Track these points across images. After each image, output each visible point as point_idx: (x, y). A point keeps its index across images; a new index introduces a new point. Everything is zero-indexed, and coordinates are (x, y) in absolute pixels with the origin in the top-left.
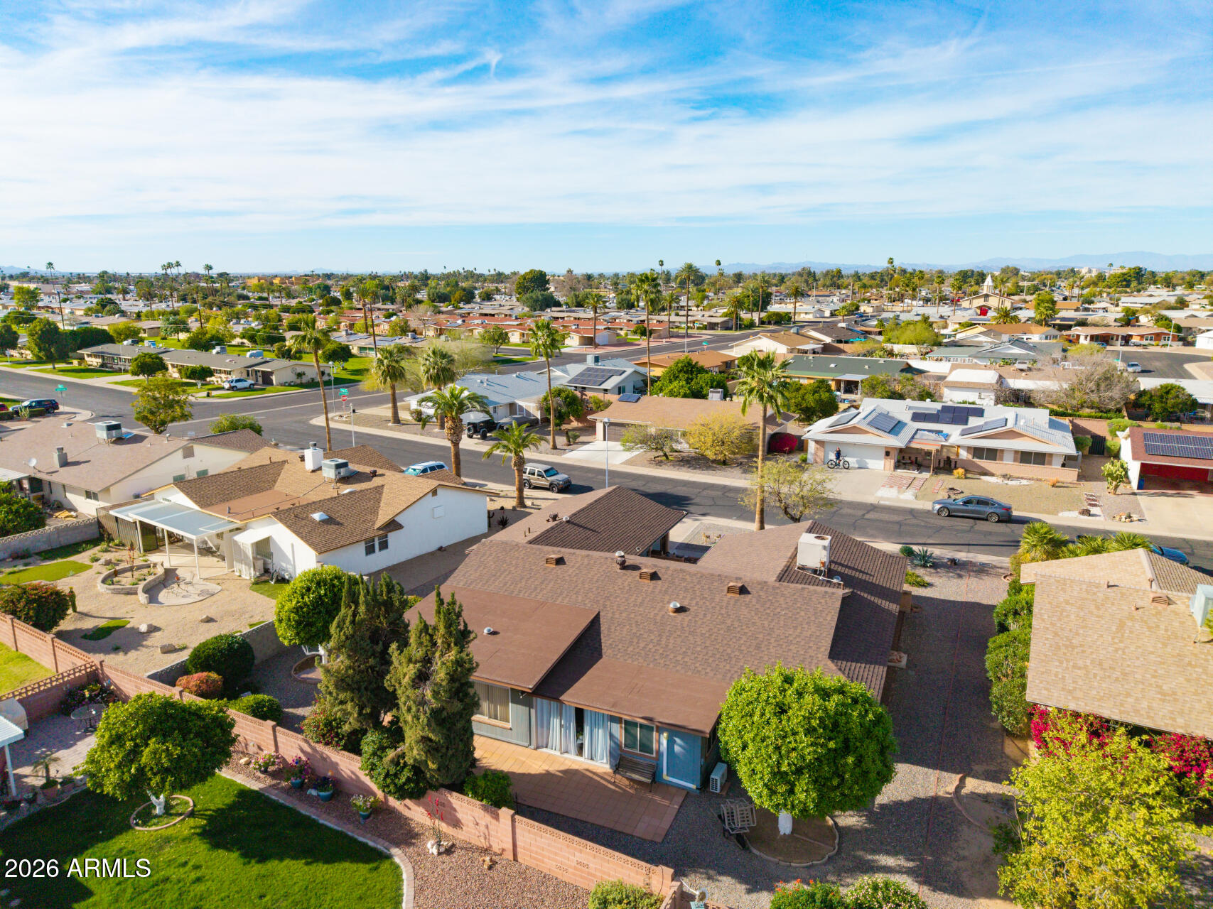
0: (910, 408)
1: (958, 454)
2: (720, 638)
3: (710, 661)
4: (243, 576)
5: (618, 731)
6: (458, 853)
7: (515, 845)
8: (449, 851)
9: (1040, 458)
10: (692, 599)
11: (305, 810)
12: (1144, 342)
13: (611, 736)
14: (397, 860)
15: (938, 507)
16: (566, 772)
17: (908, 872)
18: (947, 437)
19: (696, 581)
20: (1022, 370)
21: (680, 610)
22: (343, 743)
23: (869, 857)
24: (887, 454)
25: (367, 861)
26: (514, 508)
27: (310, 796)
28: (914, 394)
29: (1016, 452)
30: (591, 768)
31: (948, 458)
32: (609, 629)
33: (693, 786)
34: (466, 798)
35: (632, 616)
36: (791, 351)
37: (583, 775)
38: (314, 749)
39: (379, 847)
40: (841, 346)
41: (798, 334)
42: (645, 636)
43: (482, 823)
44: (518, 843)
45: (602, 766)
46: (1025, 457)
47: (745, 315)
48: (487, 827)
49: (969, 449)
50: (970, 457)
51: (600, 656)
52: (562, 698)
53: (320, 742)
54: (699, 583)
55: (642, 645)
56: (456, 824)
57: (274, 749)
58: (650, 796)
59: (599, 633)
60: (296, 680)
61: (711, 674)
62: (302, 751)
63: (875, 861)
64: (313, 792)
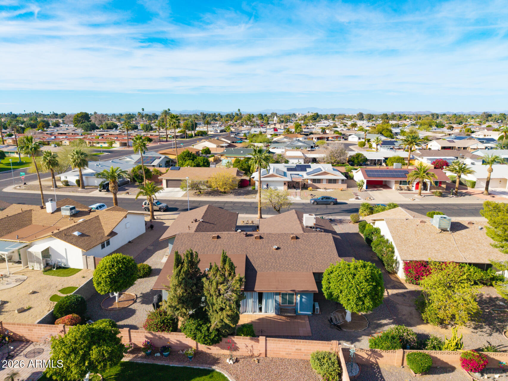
0: (285, 166)
1: (307, 182)
2: (298, 256)
3: (299, 265)
4: (35, 269)
5: (279, 299)
6: (241, 361)
7: (266, 350)
8: (237, 361)
9: (334, 181)
10: (279, 244)
11: (159, 363)
12: (333, 139)
13: (276, 301)
14: (218, 370)
15: (313, 201)
16: (259, 319)
17: (393, 323)
18: (302, 176)
19: (277, 237)
20: (309, 151)
21: (278, 249)
22: (171, 328)
23: (379, 322)
24: (285, 184)
25: (206, 375)
26: (151, 220)
27: (157, 357)
28: (283, 161)
29: (327, 180)
30: (267, 316)
31: (305, 184)
32: (254, 260)
33: (310, 313)
34: (242, 337)
35: (260, 254)
36: (218, 147)
37: (267, 319)
38: (155, 335)
39: (205, 368)
40: (234, 144)
41: (218, 139)
42: (269, 260)
43: (250, 345)
44: (268, 349)
45: (271, 314)
46: (330, 181)
47: (189, 132)
48: (252, 346)
49: (311, 180)
50: (312, 183)
51: (256, 272)
52: (255, 290)
53: (159, 331)
54: (279, 237)
55: (270, 264)
56: (236, 349)
57: (129, 341)
58: (296, 320)
59: (251, 263)
60: (107, 310)
61: (302, 270)
62: (147, 337)
63: (381, 323)
64: (158, 354)
